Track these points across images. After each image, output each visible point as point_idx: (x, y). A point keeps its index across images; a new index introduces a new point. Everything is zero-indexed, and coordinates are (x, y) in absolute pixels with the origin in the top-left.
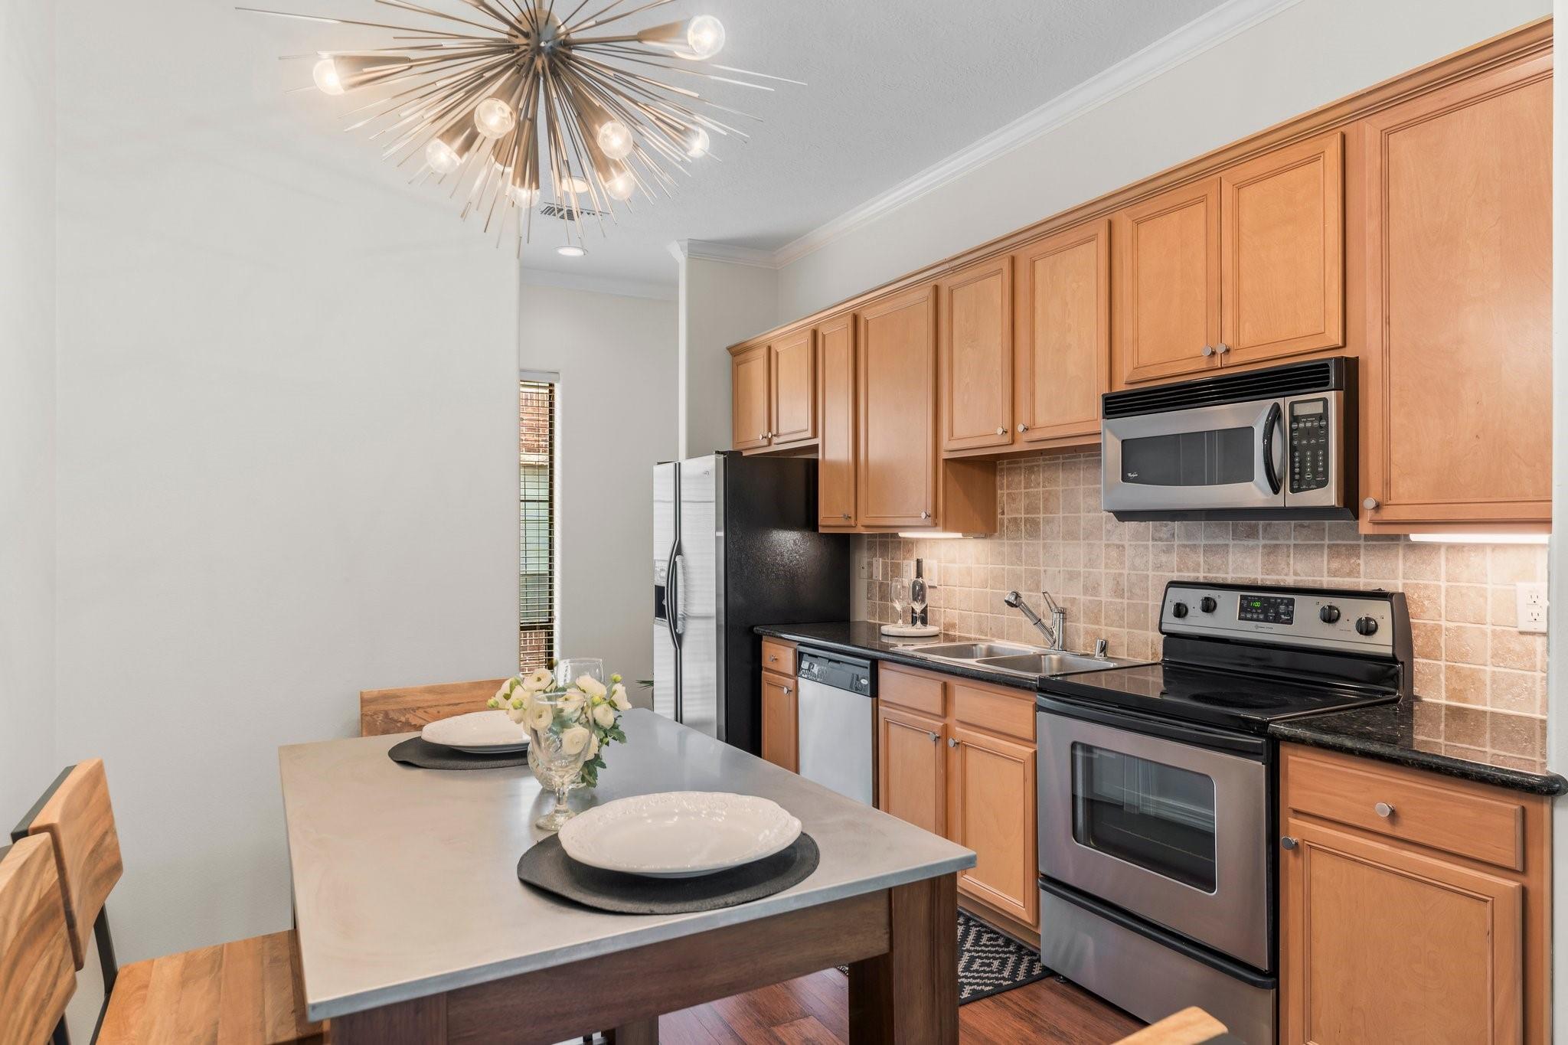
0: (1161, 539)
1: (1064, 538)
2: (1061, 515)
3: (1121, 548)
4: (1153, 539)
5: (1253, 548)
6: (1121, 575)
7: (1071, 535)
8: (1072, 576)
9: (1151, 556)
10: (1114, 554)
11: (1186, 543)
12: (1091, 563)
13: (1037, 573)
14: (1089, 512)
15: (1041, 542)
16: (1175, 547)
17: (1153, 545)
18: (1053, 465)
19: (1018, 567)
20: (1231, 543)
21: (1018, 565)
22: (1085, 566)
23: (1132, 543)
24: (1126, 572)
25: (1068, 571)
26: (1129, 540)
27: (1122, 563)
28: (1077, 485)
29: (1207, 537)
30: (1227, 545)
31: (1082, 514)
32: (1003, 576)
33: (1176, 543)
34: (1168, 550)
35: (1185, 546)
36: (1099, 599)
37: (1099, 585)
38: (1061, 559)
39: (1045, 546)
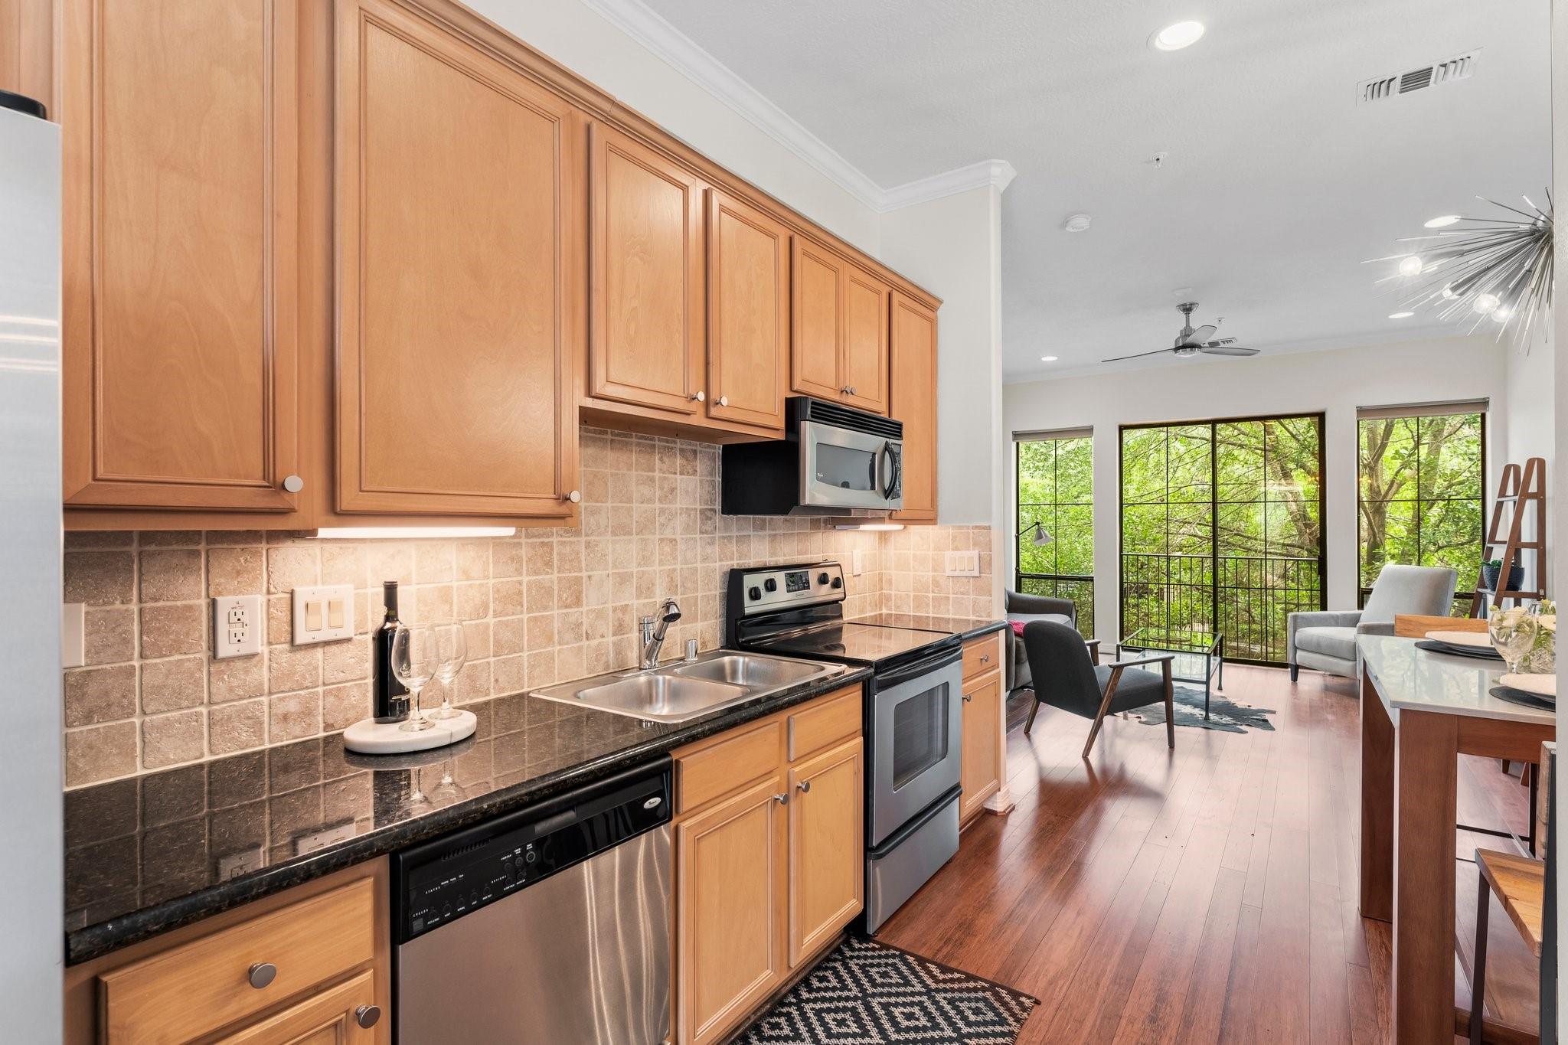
0: (706, 532)
1: (614, 533)
2: (609, 504)
3: (674, 542)
4: (701, 532)
5: (764, 537)
6: (674, 570)
7: (620, 530)
8: (623, 579)
9: (699, 549)
10: (667, 549)
11: (724, 535)
12: (645, 560)
13: (578, 581)
14: (642, 503)
15: (583, 539)
16: (717, 538)
17: (701, 538)
18: (600, 440)
19: (548, 577)
20: (752, 533)
21: (547, 573)
22: (639, 565)
23: (684, 536)
24: (678, 567)
25: (619, 573)
26: (681, 534)
27: (675, 558)
28: (629, 470)
29: (738, 530)
30: (750, 536)
31: (634, 505)
32: (520, 593)
33: (717, 535)
34: (712, 543)
35: (724, 538)
36: (654, 600)
37: (653, 584)
38: (610, 559)
39: (588, 545)
